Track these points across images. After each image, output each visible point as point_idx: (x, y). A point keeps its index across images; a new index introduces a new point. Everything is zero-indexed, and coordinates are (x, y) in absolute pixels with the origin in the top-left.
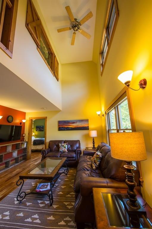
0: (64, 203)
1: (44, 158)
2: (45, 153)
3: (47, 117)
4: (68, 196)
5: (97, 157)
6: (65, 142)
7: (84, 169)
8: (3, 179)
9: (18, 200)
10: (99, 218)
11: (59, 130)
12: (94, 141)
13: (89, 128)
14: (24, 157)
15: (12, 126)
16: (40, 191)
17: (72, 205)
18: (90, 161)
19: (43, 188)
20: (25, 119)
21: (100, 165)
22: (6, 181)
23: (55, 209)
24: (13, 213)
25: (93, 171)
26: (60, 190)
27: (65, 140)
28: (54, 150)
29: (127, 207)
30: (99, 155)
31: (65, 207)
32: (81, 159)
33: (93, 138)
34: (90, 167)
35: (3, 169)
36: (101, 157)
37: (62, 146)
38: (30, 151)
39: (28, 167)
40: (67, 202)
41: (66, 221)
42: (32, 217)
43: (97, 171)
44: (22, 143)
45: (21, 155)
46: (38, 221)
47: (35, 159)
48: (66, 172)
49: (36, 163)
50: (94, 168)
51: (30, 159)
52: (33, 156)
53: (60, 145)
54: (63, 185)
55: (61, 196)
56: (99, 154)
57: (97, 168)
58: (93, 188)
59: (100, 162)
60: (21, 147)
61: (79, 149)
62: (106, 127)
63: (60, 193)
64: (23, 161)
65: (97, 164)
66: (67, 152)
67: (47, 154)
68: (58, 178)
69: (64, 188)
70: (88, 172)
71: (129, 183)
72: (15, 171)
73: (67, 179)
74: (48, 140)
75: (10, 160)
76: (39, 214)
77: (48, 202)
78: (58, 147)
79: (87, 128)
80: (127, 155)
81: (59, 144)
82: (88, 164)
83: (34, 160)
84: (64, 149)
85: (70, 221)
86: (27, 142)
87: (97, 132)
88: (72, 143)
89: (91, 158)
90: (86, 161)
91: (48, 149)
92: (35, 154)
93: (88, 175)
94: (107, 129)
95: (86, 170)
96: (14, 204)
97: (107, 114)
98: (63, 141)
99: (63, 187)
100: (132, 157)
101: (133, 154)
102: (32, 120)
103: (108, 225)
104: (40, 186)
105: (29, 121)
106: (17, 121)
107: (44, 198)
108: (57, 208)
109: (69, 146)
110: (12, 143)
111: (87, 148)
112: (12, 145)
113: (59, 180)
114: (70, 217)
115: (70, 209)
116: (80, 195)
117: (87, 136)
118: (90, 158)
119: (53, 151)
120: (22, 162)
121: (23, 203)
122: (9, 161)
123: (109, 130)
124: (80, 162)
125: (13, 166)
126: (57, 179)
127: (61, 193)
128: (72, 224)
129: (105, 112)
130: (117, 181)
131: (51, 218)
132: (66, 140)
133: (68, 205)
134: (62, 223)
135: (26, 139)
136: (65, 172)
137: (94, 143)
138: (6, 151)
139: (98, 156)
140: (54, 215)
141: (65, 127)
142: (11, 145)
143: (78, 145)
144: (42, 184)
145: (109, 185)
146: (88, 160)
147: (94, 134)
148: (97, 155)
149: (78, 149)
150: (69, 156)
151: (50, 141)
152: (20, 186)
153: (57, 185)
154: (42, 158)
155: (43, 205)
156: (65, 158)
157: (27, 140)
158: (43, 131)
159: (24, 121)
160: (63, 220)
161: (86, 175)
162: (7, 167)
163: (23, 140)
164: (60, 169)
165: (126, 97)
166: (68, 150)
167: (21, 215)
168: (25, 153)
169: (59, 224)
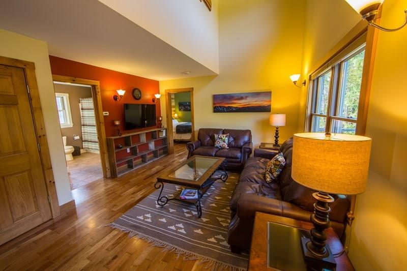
0: (217, 218)
1: (191, 154)
2: (191, 147)
3: (193, 88)
4: (223, 210)
5: (275, 165)
6: (224, 132)
7: (250, 180)
8: (141, 176)
9: (159, 204)
10: (254, 253)
11: (215, 111)
12: (277, 134)
13: (270, 109)
14: (165, 150)
15: (143, 105)
16: (186, 199)
17: (227, 222)
18: (264, 167)
19: (189, 196)
20: (159, 93)
21: (279, 176)
22: (144, 179)
23: (204, 223)
24: (154, 217)
25: (266, 184)
26: (212, 201)
27: (225, 129)
28: (206, 144)
29: (305, 250)
30: (280, 162)
31: (218, 223)
32: (249, 163)
33: (277, 128)
34: (262, 178)
35: (140, 164)
36: (284, 164)
37: (220, 138)
38: (172, 143)
39: (170, 165)
40: (222, 217)
41: (216, 239)
42: (176, 225)
43: (272, 186)
44: (159, 131)
45: (161, 147)
46: (183, 231)
47: (180, 154)
48: (224, 178)
49: (181, 160)
50: (268, 180)
51: (173, 153)
52: (177, 150)
53: (216, 136)
54: (218, 195)
55: (213, 208)
56: (279, 160)
57: (273, 181)
58: (257, 212)
59: (281, 173)
60: (159, 136)
61: (249, 145)
62: (306, 108)
63: (212, 205)
64: (163, 156)
65: (275, 175)
66: (227, 149)
67: (196, 149)
68: (211, 185)
69: (219, 200)
70: (257, 186)
71: (317, 221)
72: (155, 169)
73: (224, 188)
74: (197, 127)
75: (147, 153)
76: (184, 224)
77: (196, 213)
78: (213, 139)
79: (266, 109)
80: (319, 181)
81: (214, 136)
82: (259, 173)
83: (179, 156)
84: (222, 143)
85: (223, 241)
86: (166, 129)
87: (286, 116)
88: (236, 135)
89: (267, 162)
90: (258, 166)
91: (198, 142)
92: (180, 147)
93: (254, 189)
94: (309, 112)
95: (253, 181)
96: (155, 207)
97: (314, 81)
98: (222, 129)
99: (217, 198)
100: (328, 186)
101: (333, 181)
102: (169, 95)
103: (266, 264)
104: (185, 193)
105: (166, 95)
106: (147, 96)
107: (191, 207)
108: (207, 222)
109: (231, 139)
110: (145, 130)
111: (263, 144)
112: (146, 133)
113: (213, 188)
114: (224, 235)
115: (225, 227)
116: (236, 216)
117: (266, 124)
118: (265, 163)
119: (204, 145)
120: (161, 157)
121: (165, 208)
122: (145, 155)
123: (311, 115)
124: (248, 167)
125: (152, 161)
126: (209, 186)
127: (214, 205)
128: (225, 243)
129: (310, 76)
130: (302, 208)
131: (199, 231)
132: (227, 129)
133: (222, 221)
134: (213, 240)
135: (164, 124)
136: (222, 177)
137: (277, 137)
138: (139, 142)
139: (278, 163)
140: (202, 229)
141: (225, 107)
142: (144, 133)
143: (246, 139)
144: (189, 190)
145: (285, 211)
146: (261, 165)
147: (278, 120)
148: (277, 160)
149: (246, 146)
150: (230, 155)
151: (200, 129)
152: (160, 189)
153: (209, 194)
154: (189, 154)
155: (189, 215)
156: (223, 159)
157: (166, 126)
158: (190, 110)
159: (158, 96)
160: (214, 237)
161: (252, 188)
162: (144, 161)
163: (161, 126)
164: (215, 172)
165: (364, 45)
166: (229, 145)
167: (164, 220)
168: (166, 144)
169: (208, 240)
